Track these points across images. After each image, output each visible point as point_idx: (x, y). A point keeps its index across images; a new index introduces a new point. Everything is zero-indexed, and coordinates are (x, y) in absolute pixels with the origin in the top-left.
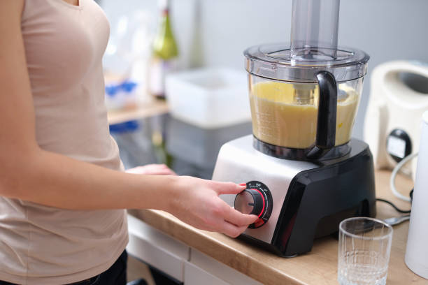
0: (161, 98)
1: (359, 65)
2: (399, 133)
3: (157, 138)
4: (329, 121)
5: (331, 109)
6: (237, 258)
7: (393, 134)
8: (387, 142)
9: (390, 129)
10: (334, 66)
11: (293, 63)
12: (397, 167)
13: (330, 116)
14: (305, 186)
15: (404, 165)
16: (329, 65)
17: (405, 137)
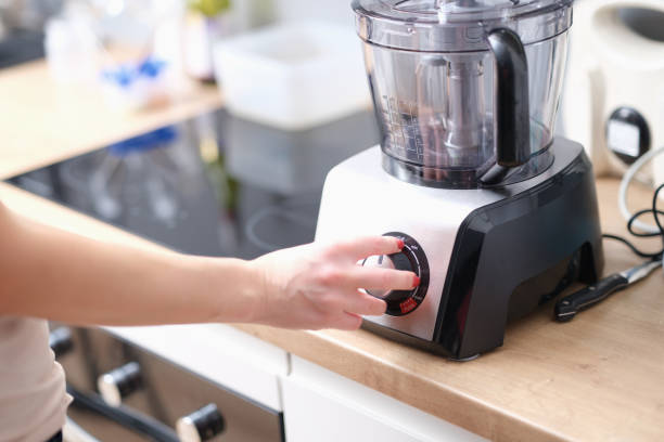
0: (210, 82)
1: (560, 11)
2: (625, 113)
3: (209, 150)
4: (517, 118)
5: (518, 96)
6: (375, 369)
7: (616, 116)
8: (606, 132)
9: (609, 108)
10: (517, 17)
11: (442, 18)
12: (629, 172)
13: (518, 109)
14: (483, 235)
15: (640, 169)
16: (506, 15)
17: (637, 120)
